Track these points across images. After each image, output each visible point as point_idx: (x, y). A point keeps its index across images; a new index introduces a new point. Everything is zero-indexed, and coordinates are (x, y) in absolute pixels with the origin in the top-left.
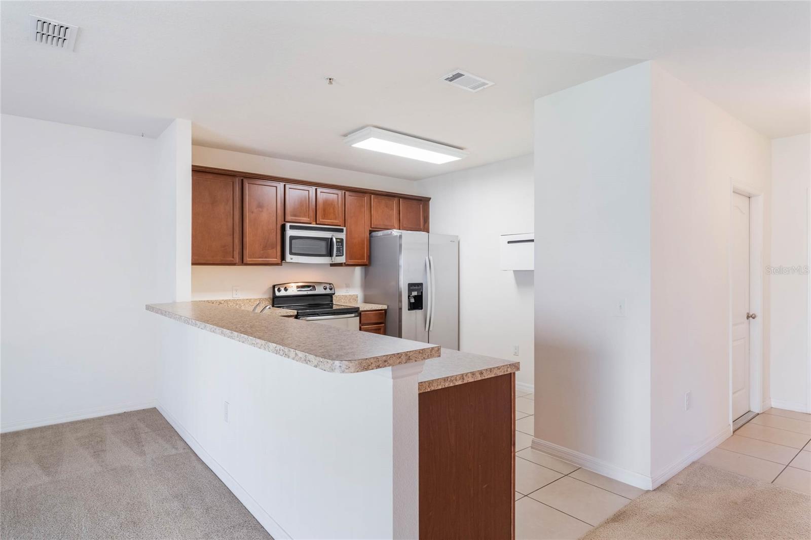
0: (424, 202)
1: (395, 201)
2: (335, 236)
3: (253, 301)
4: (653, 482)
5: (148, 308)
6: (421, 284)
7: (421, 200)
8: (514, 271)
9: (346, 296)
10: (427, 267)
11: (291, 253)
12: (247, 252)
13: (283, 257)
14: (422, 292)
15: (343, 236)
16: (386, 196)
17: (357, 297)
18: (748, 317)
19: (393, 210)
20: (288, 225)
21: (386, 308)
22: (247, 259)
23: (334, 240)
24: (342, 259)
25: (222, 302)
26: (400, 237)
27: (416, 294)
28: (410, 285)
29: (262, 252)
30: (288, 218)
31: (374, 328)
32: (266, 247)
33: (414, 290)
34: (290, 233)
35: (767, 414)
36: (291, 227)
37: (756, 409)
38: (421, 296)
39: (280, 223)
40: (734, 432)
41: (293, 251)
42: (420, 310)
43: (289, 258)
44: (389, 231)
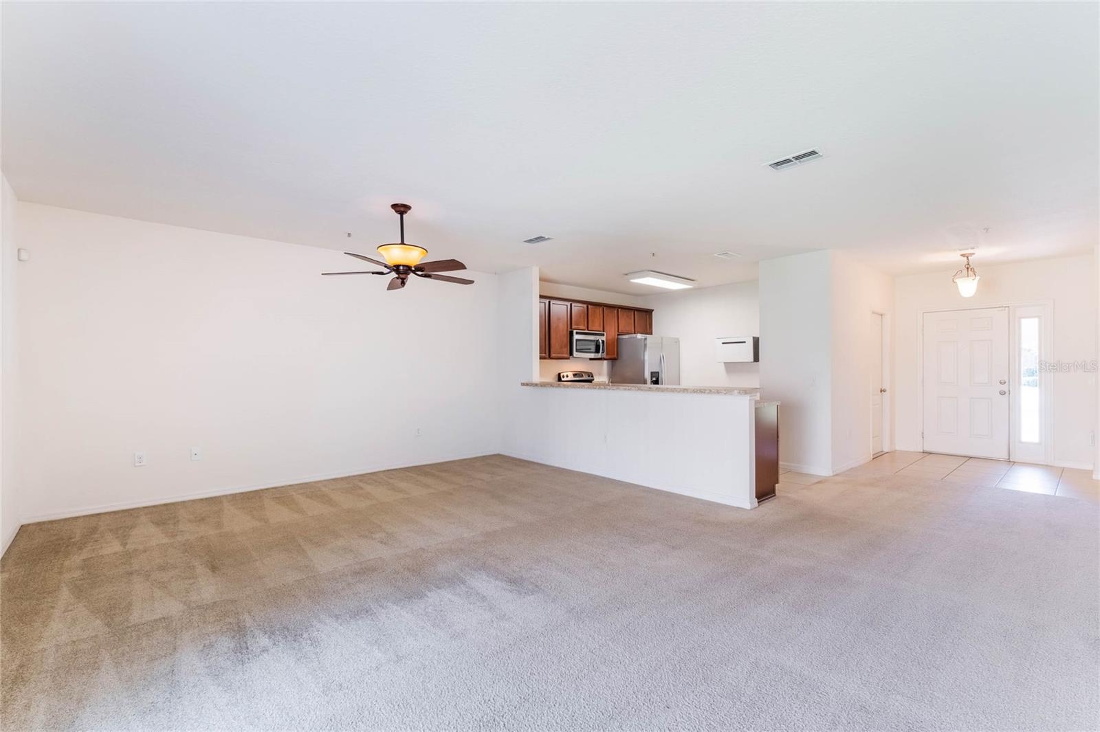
0: (649, 312)
1: (632, 313)
2: (601, 339)
4: (833, 472)
5: (523, 384)
6: (658, 372)
8: (725, 363)
9: (599, 382)
10: (661, 359)
11: (577, 350)
12: (552, 350)
13: (571, 354)
14: (658, 378)
15: (604, 338)
16: (627, 309)
18: (881, 391)
19: (631, 319)
20: (575, 331)
22: (553, 355)
23: (600, 341)
24: (602, 356)
26: (646, 339)
27: (655, 379)
28: (652, 373)
29: (560, 351)
30: (574, 327)
32: (562, 347)
33: (654, 377)
34: (576, 337)
35: (892, 453)
36: (577, 333)
37: (886, 450)
38: (658, 380)
39: (569, 330)
40: (873, 459)
43: (575, 354)
44: (634, 335)
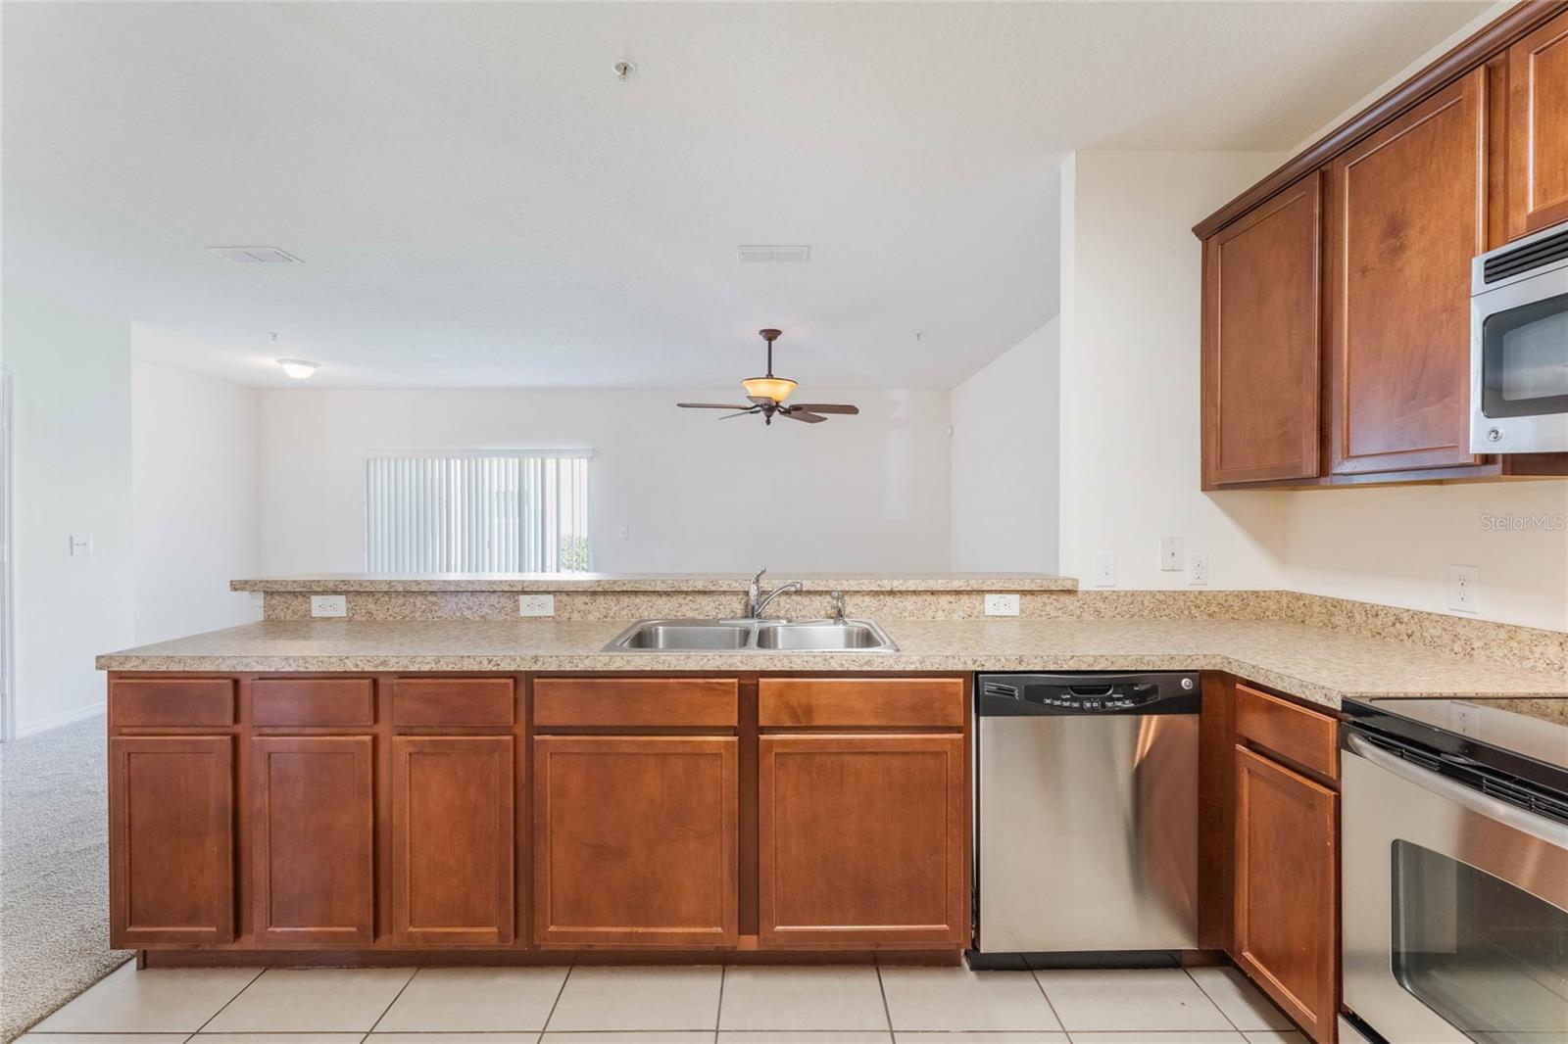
25: (1406, 617)
41: (1509, 394)
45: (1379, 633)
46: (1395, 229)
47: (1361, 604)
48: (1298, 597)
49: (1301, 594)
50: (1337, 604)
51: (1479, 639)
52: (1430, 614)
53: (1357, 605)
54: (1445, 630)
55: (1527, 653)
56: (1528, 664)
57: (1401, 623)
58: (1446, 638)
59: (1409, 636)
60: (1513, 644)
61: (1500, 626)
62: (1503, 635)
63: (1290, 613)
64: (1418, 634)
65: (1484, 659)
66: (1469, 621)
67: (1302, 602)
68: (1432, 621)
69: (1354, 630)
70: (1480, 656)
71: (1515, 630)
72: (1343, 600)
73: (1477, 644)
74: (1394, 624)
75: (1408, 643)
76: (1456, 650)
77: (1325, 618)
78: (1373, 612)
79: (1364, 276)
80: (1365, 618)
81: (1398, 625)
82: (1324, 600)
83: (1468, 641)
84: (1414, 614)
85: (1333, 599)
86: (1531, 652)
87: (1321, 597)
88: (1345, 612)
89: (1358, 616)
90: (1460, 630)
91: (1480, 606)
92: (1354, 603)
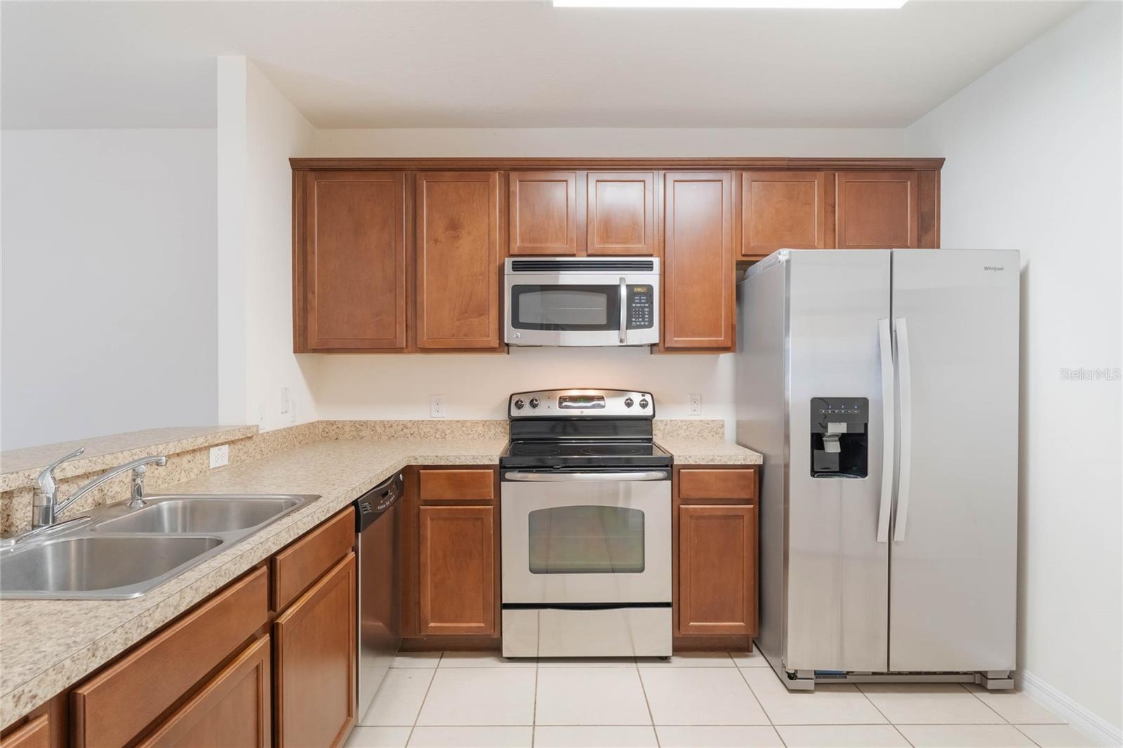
0: (920, 173)
1: (818, 181)
2: (628, 280)
3: (469, 424)
6: (863, 403)
7: (911, 170)
9: (691, 423)
10: (884, 349)
11: (517, 324)
12: (424, 325)
14: (866, 426)
15: (651, 278)
16: (789, 169)
17: (723, 426)
19: (809, 203)
20: (509, 262)
21: (760, 462)
22: (425, 340)
23: (624, 292)
24: (651, 335)
25: (409, 425)
27: (845, 431)
28: (820, 404)
29: (457, 323)
30: (517, 246)
31: (720, 513)
32: (466, 312)
33: (835, 419)
34: (513, 279)
36: (517, 267)
38: (863, 436)
41: (521, 320)
42: (860, 480)
43: (512, 335)
45: (393, 436)
46: (454, 226)
47: (381, 421)
48: (333, 423)
49: (335, 422)
50: (364, 424)
51: (448, 429)
52: (423, 421)
53: (378, 423)
54: (432, 428)
55: (470, 432)
56: (470, 437)
57: (407, 428)
58: (432, 432)
59: (412, 434)
60: (464, 429)
61: (458, 422)
62: (459, 425)
63: (325, 435)
64: (417, 433)
65: (451, 439)
66: (443, 421)
67: (335, 427)
68: (424, 425)
69: (376, 438)
70: (449, 438)
71: (463, 423)
72: (368, 421)
73: (448, 432)
74: (402, 430)
75: (411, 438)
76: (437, 436)
77: (354, 433)
78: (387, 425)
79: (436, 244)
80: (383, 429)
81: (405, 430)
82: (354, 423)
83: (443, 431)
84: (414, 423)
85: (361, 421)
86: (472, 431)
87: (350, 421)
88: (369, 428)
89: (378, 428)
90: (439, 426)
91: (446, 414)
92: (375, 422)
